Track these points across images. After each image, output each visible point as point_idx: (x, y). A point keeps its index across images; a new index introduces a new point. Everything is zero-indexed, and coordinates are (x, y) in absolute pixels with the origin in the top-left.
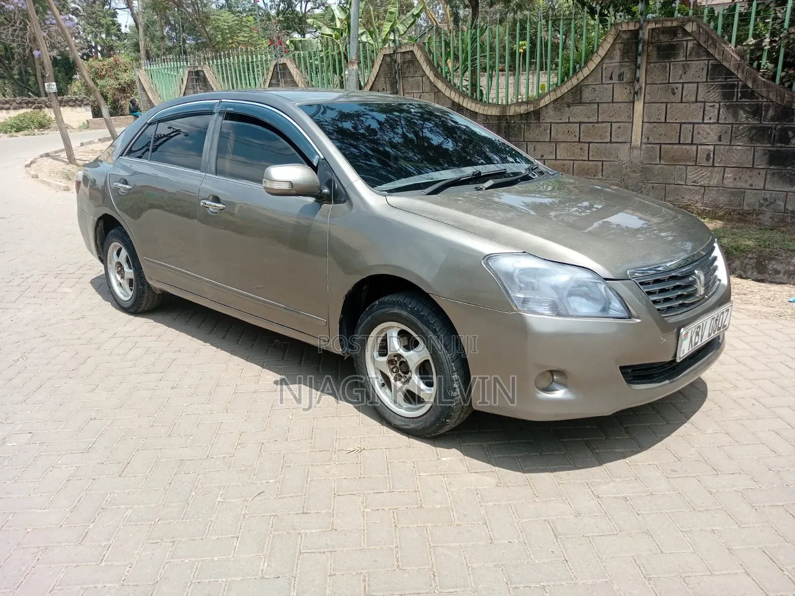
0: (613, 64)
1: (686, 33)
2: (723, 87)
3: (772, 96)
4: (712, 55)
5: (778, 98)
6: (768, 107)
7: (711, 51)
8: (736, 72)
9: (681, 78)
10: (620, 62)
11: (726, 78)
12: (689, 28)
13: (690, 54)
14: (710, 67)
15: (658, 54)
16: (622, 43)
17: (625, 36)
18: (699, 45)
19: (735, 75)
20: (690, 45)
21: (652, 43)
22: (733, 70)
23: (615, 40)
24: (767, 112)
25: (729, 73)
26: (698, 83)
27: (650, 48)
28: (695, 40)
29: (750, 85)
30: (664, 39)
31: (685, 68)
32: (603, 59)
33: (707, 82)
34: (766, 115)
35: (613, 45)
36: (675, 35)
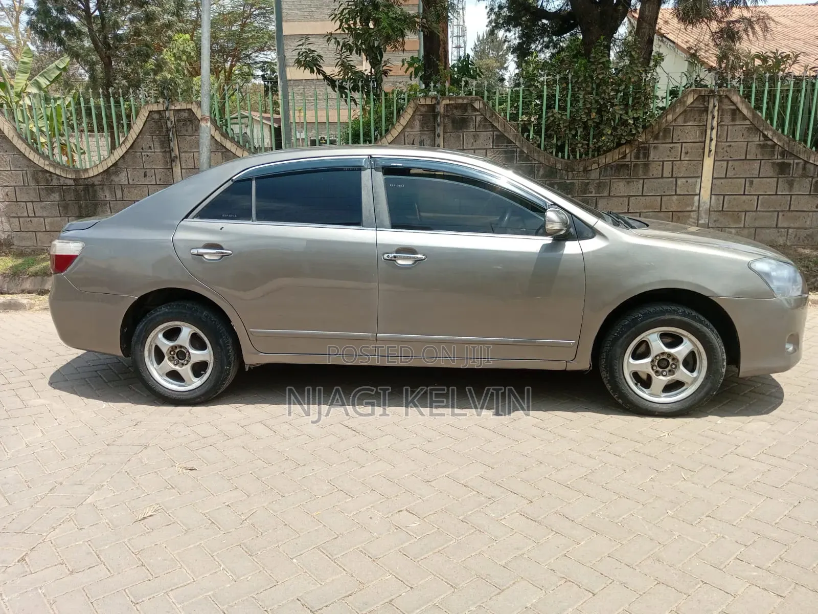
0: (414, 133)
1: (475, 110)
2: (506, 152)
3: (542, 160)
4: (496, 127)
5: (546, 161)
6: (539, 167)
7: (496, 124)
8: (514, 141)
9: (472, 146)
10: (420, 131)
11: (507, 146)
12: (477, 105)
13: (479, 126)
14: (495, 137)
15: (453, 126)
16: (421, 115)
17: (423, 109)
18: (485, 119)
19: (514, 143)
20: (478, 119)
21: (447, 116)
22: (512, 140)
23: (414, 112)
24: (538, 171)
25: (510, 142)
26: (486, 149)
27: (446, 120)
28: (482, 115)
29: (526, 151)
30: (457, 113)
31: (475, 138)
32: (405, 128)
33: (493, 148)
34: (538, 174)
35: (413, 116)
36: (466, 110)
